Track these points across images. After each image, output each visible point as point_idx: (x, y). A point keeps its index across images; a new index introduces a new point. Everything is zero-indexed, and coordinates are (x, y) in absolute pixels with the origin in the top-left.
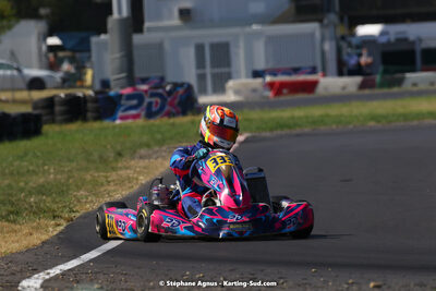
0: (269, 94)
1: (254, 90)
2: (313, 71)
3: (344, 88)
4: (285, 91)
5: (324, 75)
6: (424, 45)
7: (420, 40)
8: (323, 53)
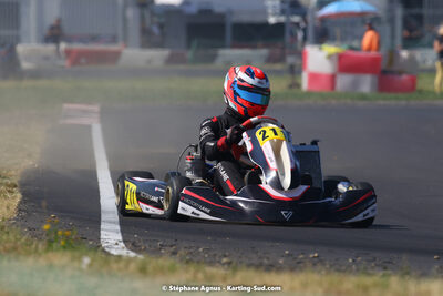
0: (65, 63)
1: (46, 58)
2: (114, 40)
3: (149, 61)
4: (83, 60)
5: (126, 46)
6: (235, 19)
7: (231, 12)
8: (125, 20)
